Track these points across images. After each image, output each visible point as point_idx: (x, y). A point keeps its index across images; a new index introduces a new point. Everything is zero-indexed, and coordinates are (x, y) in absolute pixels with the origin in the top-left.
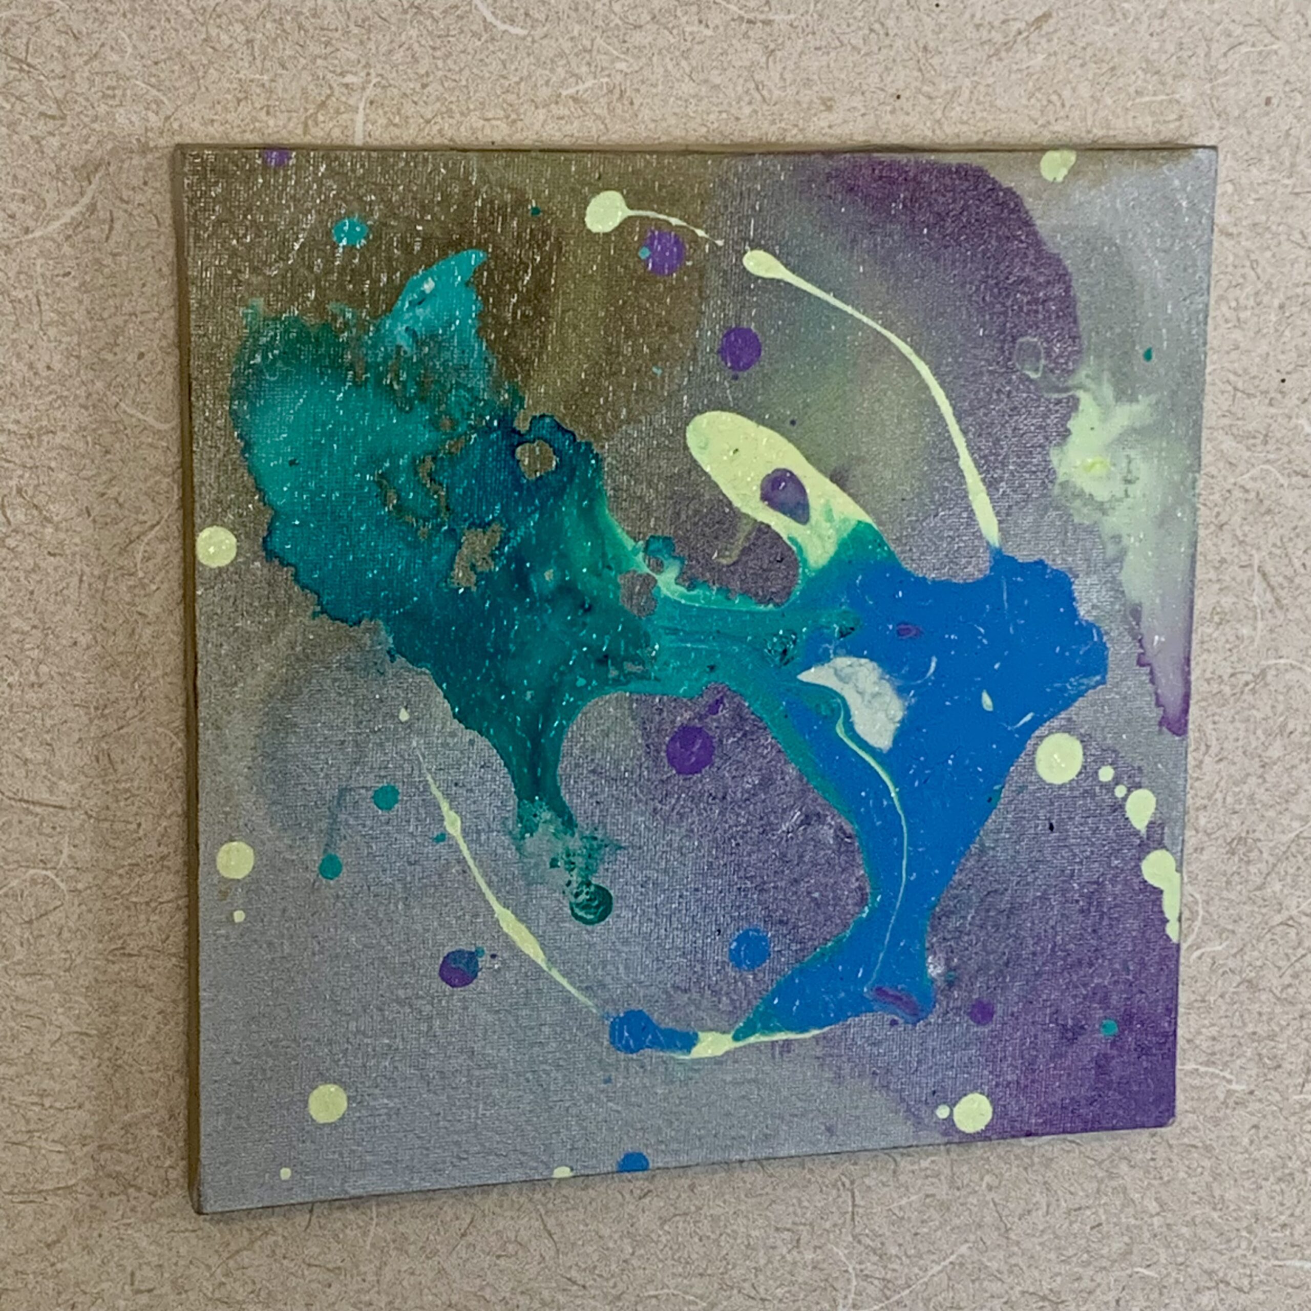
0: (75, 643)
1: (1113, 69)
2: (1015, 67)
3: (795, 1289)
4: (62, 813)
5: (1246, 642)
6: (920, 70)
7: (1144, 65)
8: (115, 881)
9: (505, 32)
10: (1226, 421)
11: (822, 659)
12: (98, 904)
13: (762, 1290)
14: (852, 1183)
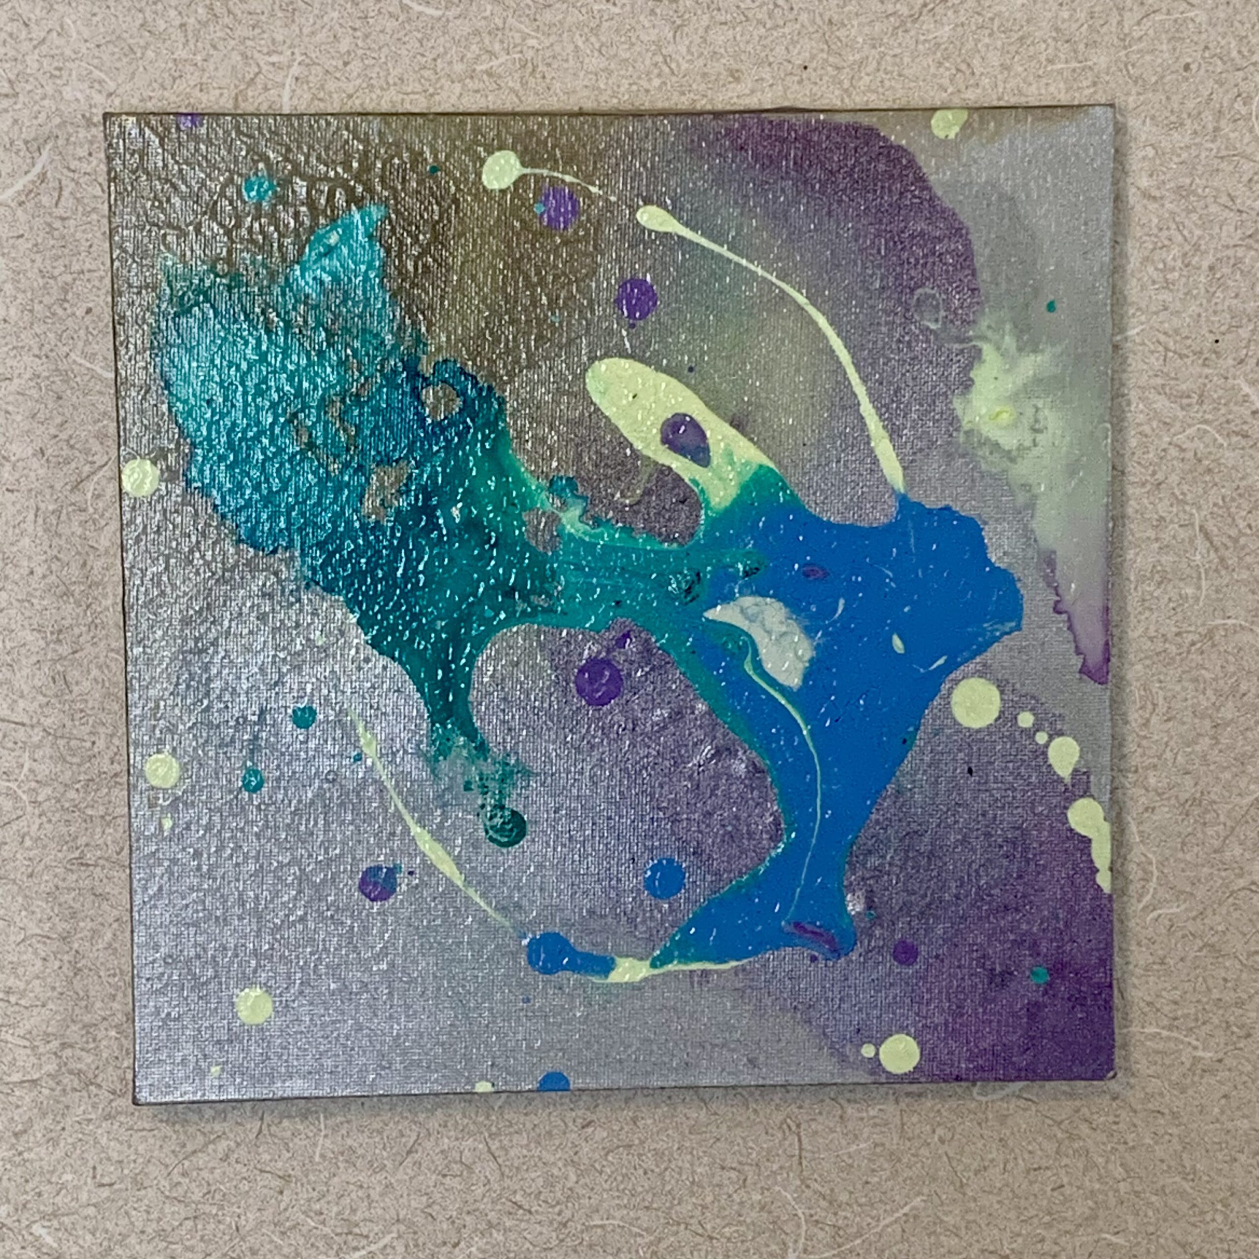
0: (32, 573)
1: (1021, 39)
2: (922, 38)
3: (743, 1228)
4: (23, 729)
5: (1191, 601)
6: (827, 42)
7: (1054, 34)
8: (72, 794)
9: (420, 13)
10: (1159, 381)
11: (728, 598)
12: (58, 815)
13: (708, 1227)
14: (798, 1126)
